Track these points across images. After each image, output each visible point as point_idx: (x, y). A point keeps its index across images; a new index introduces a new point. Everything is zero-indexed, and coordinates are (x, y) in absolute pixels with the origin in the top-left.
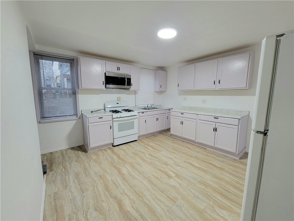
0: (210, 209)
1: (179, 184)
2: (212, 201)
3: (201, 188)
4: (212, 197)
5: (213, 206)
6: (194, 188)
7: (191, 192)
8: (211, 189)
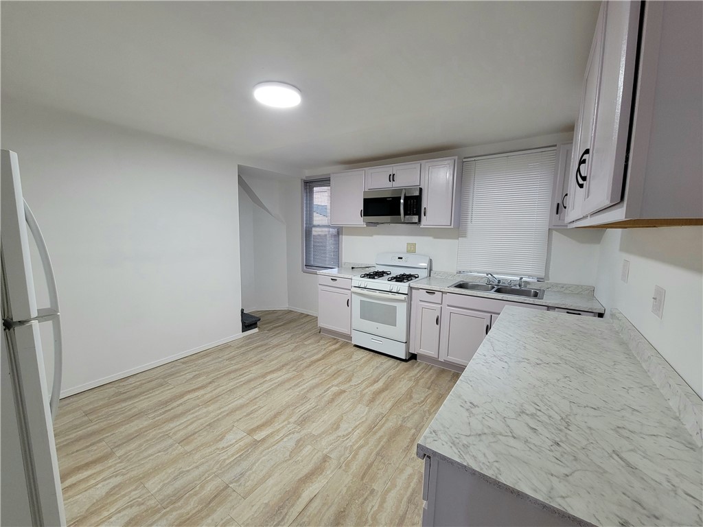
0: (139, 497)
1: (228, 447)
2: (158, 505)
3: (202, 487)
4: (168, 509)
5: (143, 504)
6: (209, 473)
7: (197, 467)
8: (194, 511)
